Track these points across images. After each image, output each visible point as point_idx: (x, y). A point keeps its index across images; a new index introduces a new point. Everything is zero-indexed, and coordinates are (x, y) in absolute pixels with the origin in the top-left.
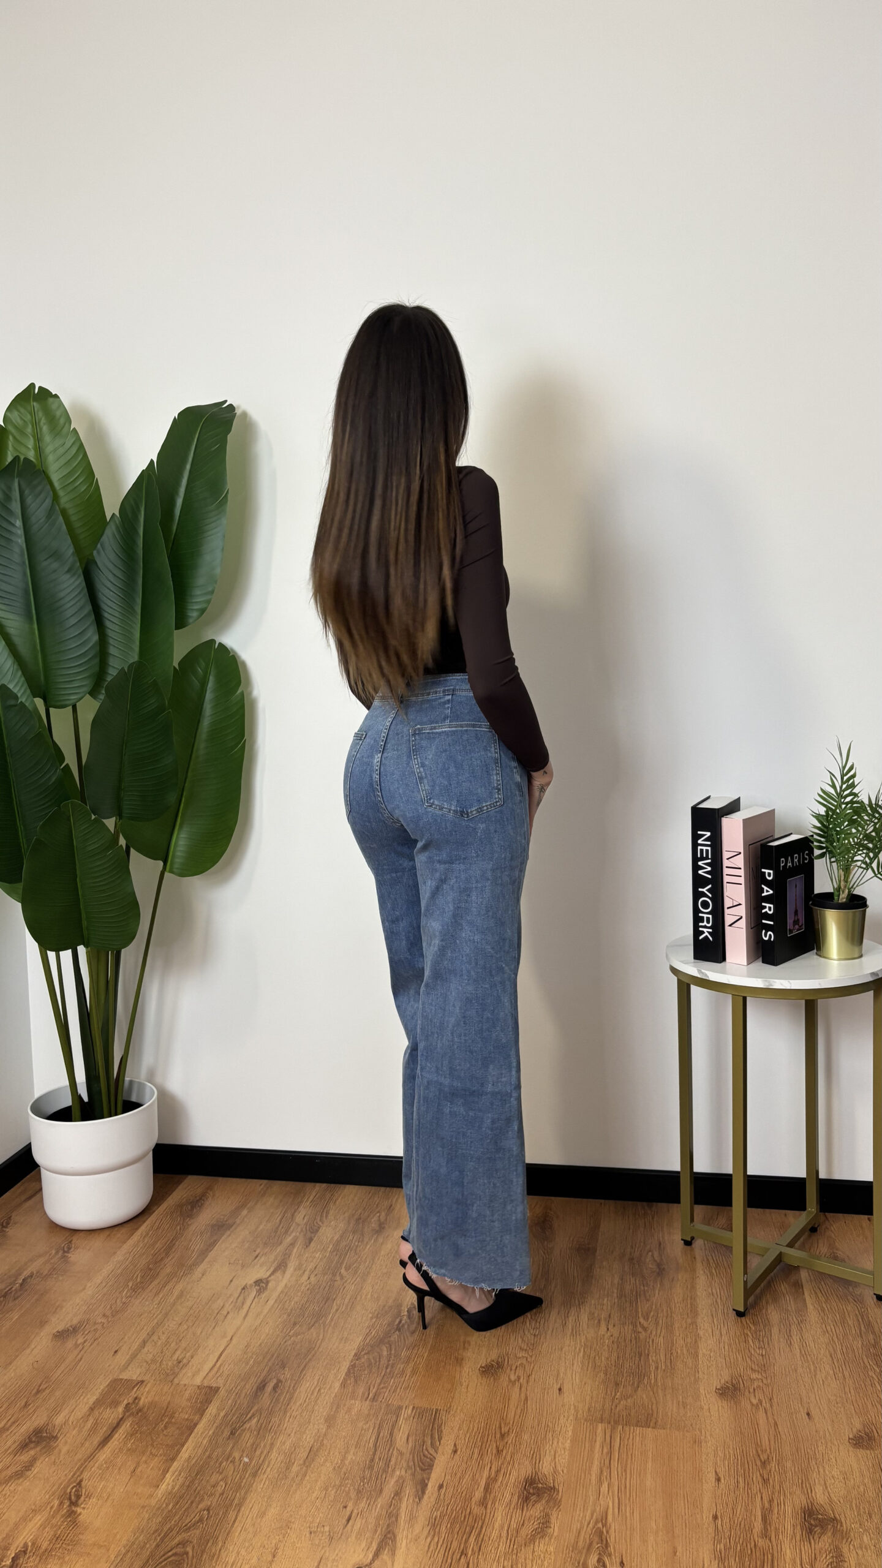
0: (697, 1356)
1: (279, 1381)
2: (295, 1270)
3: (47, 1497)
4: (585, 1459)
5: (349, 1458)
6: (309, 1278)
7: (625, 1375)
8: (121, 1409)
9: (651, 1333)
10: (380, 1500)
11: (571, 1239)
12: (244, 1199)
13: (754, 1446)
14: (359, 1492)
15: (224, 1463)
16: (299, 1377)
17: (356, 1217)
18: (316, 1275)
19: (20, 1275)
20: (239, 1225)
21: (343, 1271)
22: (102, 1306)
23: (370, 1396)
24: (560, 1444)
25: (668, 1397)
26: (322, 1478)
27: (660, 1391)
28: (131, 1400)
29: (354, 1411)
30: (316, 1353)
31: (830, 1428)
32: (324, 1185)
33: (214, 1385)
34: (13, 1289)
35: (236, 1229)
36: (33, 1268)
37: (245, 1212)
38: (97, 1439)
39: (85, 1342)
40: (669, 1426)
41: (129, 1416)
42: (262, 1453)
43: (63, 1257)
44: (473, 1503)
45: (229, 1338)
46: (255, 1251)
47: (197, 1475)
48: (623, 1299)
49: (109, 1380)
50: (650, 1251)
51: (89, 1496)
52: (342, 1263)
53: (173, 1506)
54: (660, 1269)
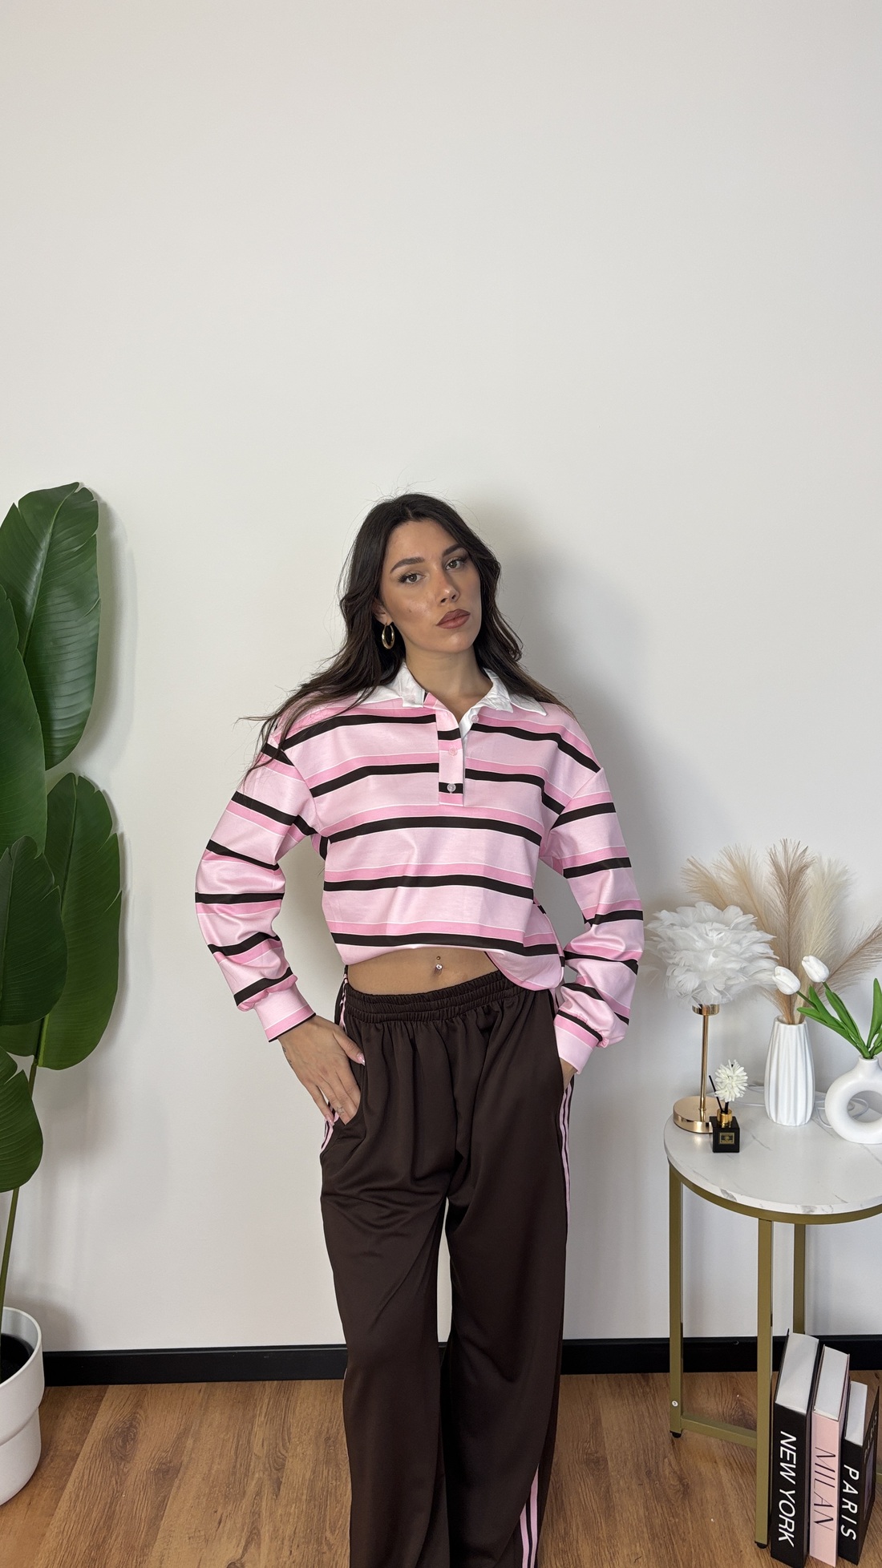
2: (271, 1542)
6: (291, 1552)
11: (575, 1444)
12: (184, 1421)
17: (324, 1435)
18: (298, 1546)
20: (188, 1466)
21: (328, 1534)
32: (276, 1382)
35: (185, 1473)
37: (190, 1442)
46: (216, 1512)
48: (656, 1542)
50: (665, 1457)
52: (324, 1521)
54: (683, 1485)
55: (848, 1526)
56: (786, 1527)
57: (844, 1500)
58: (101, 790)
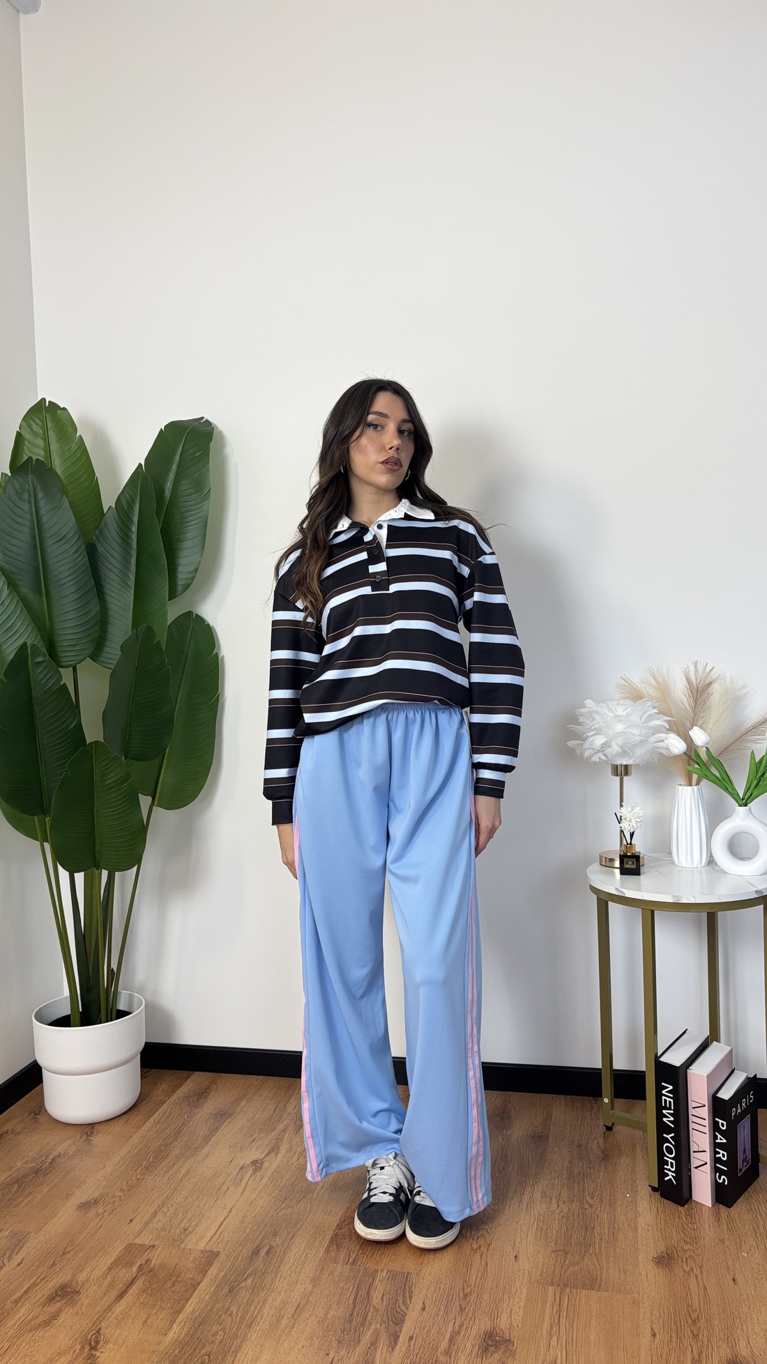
0: (637, 1230)
1: (271, 1247)
2: (286, 1152)
3: (71, 1342)
4: (538, 1316)
5: (331, 1313)
6: (298, 1160)
7: (573, 1245)
8: (135, 1269)
9: (596, 1209)
10: (358, 1348)
11: (527, 1128)
12: (242, 1092)
13: (685, 1306)
14: (340, 1342)
15: (224, 1316)
16: (290, 1242)
19: (50, 1154)
20: (238, 1114)
22: (120, 1182)
23: (351, 1260)
24: (515, 1303)
25: (611, 1264)
26: (308, 1329)
27: (603, 1259)
28: (143, 1262)
29: (336, 1273)
30: (304, 1223)
31: (753, 1293)
33: (216, 1250)
34: (44, 1166)
35: (236, 1116)
36: (61, 1149)
37: (244, 1103)
38: (114, 1294)
39: (106, 1210)
40: (611, 1289)
41: (142, 1274)
42: (256, 1307)
43: (87, 1140)
44: (439, 1353)
45: (228, 1210)
46: (252, 1136)
47: (200, 1325)
48: (572, 1180)
49: (125, 1245)
50: (595, 1139)
51: (107, 1342)
53: (179, 1352)
54: (605, 1154)
55: (722, 1172)
56: (669, 1167)
57: (717, 1150)
58: (211, 625)
